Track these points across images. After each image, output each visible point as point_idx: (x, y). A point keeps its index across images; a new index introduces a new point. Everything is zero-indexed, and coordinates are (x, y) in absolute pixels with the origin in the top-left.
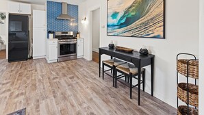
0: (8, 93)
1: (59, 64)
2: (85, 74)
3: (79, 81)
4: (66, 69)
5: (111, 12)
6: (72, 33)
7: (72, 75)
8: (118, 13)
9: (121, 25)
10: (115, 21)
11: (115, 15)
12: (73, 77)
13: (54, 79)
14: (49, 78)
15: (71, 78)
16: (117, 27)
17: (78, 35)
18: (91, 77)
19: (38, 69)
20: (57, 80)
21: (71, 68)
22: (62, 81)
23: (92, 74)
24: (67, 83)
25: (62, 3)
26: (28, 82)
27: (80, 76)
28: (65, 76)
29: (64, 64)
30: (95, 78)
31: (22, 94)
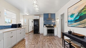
0: (31, 43)
1: (47, 37)
2: (56, 43)
3: (53, 46)
4: (49, 39)
5: (70, 14)
6: (53, 25)
7: (50, 42)
8: (74, 14)
9: (76, 21)
10: (72, 19)
11: (72, 15)
12: (50, 43)
13: (44, 42)
14: (42, 41)
15: (49, 43)
16: (73, 22)
17: (55, 26)
18: (59, 45)
19: (40, 37)
20: (45, 43)
21: (51, 39)
22: (46, 44)
23: (60, 44)
24: (48, 45)
25: (48, 14)
26: (36, 41)
27: (53, 44)
28: (48, 42)
29: (49, 37)
30: (60, 47)
31: (34, 44)
